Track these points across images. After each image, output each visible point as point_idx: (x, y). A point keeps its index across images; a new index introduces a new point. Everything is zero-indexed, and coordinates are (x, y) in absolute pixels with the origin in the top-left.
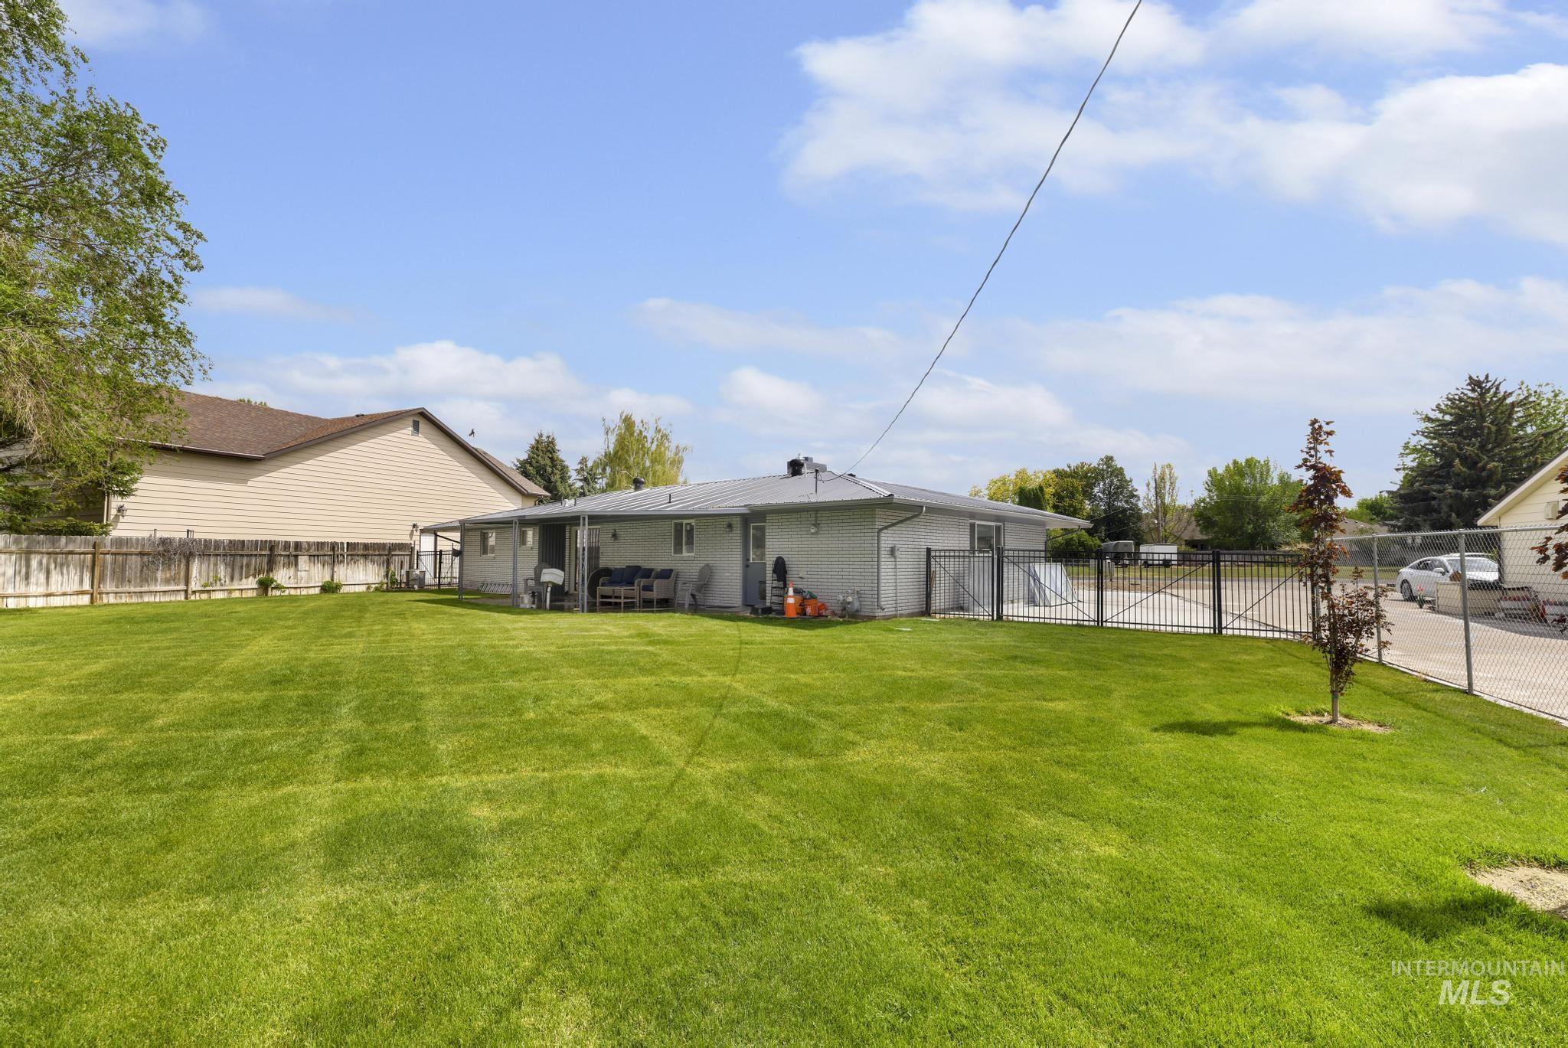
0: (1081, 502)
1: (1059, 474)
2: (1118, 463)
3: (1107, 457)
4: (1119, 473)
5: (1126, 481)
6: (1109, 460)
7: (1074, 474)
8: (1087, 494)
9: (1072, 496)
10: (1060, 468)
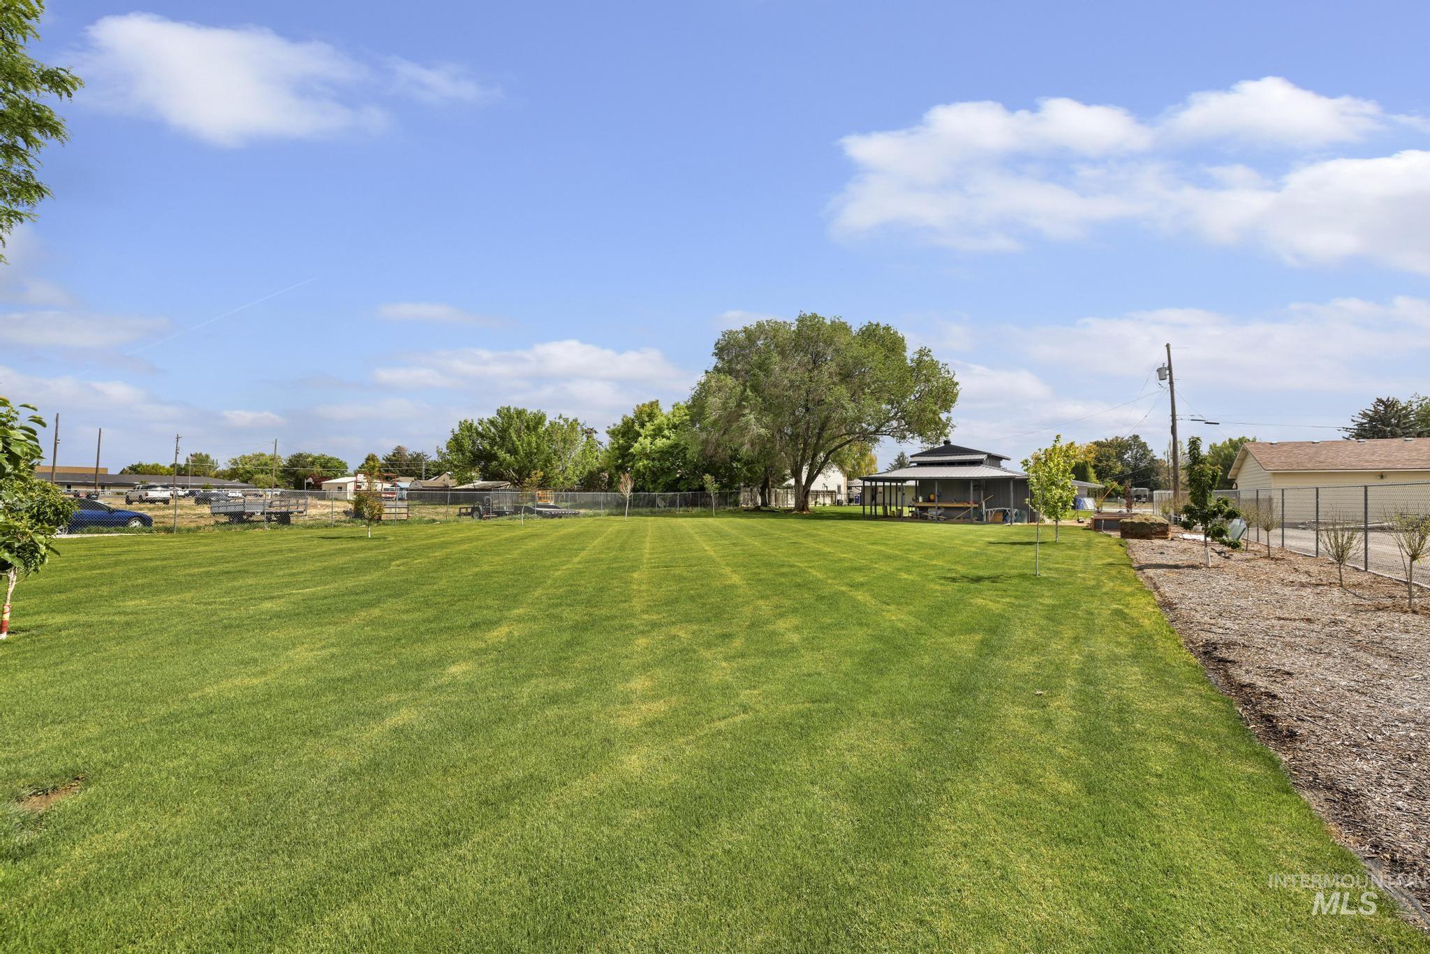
0: (1115, 463)
1: (1098, 444)
2: (1143, 439)
3: (1134, 436)
4: (1144, 446)
5: (1148, 451)
6: (1136, 437)
7: (1109, 445)
8: (1120, 457)
9: (1108, 459)
10: (1100, 440)
